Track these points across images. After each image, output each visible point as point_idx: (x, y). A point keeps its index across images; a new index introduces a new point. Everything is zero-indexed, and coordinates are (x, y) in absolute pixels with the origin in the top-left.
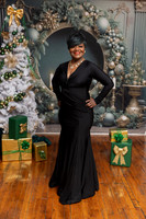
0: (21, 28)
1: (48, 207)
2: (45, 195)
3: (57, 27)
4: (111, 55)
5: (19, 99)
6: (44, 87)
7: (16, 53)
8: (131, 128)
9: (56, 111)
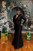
0: (5, 7)
1: (11, 50)
2: (11, 47)
4: (27, 13)
5: (5, 24)
6: (11, 21)
7: (4, 13)
8: (31, 31)
9: (13, 27)
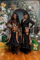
3: (16, 9)
5: (5, 30)
8: (39, 39)
